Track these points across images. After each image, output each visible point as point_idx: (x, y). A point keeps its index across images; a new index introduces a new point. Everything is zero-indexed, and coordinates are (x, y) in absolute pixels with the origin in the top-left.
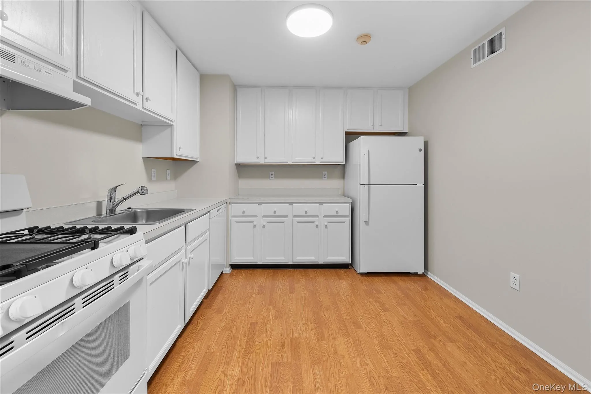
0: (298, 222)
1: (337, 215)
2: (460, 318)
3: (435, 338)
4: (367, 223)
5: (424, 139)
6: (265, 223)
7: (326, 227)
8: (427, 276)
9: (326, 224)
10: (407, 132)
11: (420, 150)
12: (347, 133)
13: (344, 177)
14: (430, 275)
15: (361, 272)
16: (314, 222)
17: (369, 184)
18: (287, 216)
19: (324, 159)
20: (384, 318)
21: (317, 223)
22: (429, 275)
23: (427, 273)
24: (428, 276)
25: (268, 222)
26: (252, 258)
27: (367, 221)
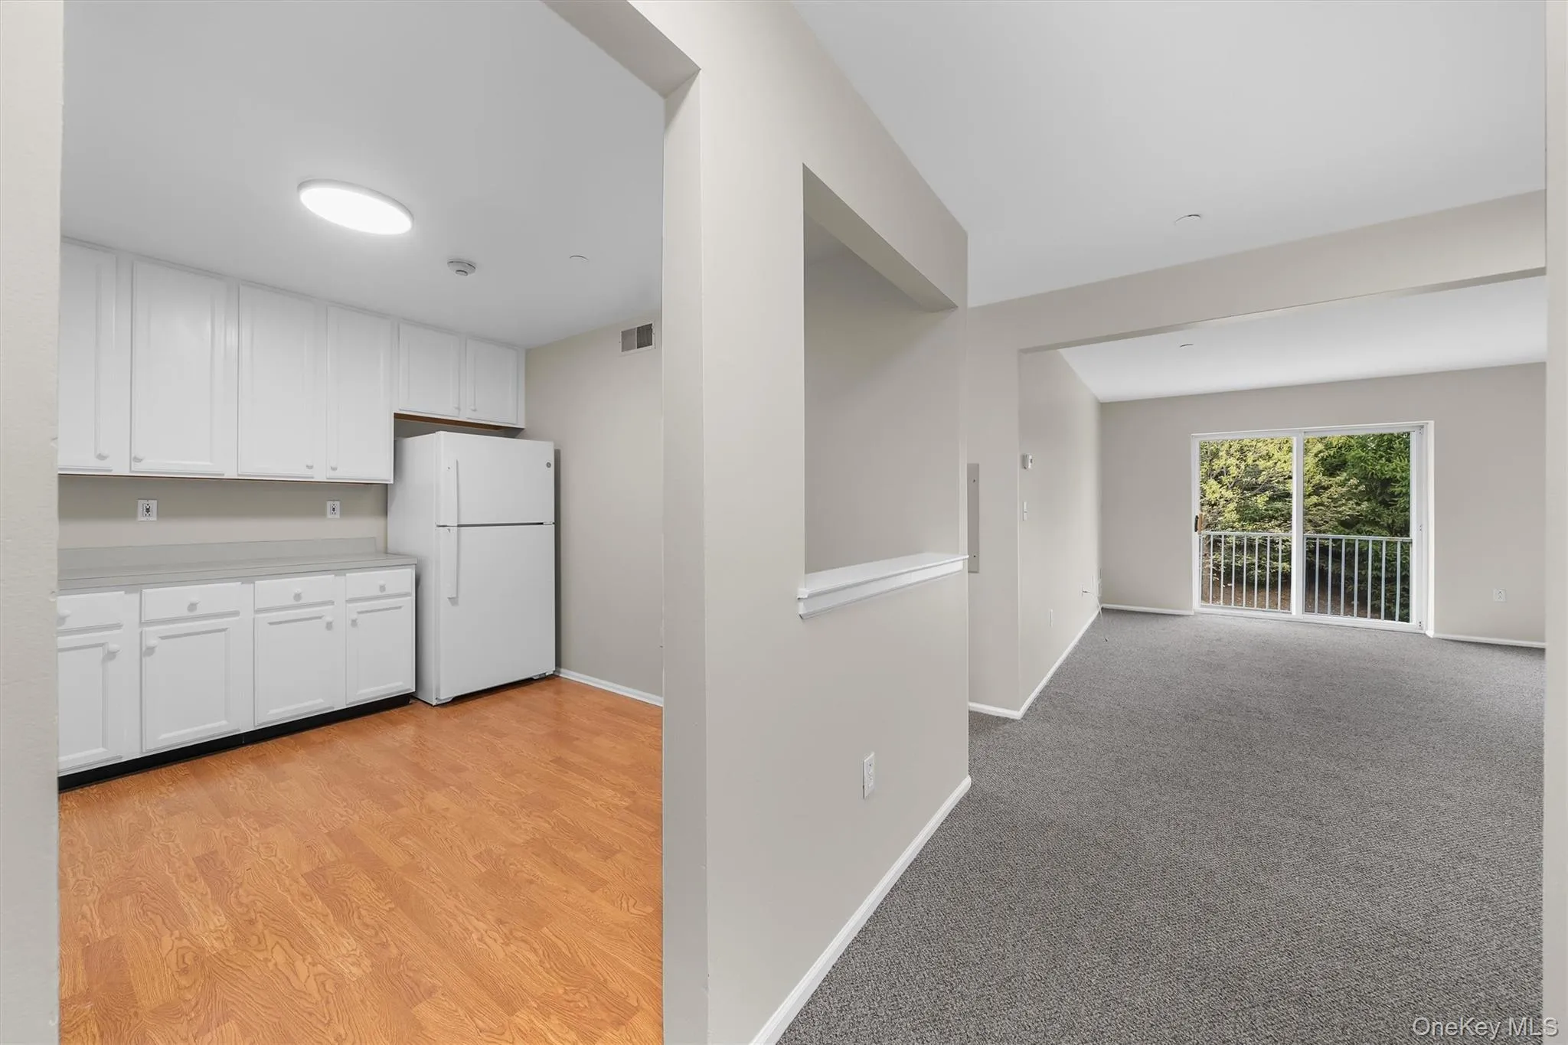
0: (271, 624)
1: (383, 593)
2: (608, 709)
3: (577, 739)
4: (453, 601)
5: (555, 445)
6: (152, 642)
7: (354, 623)
8: (558, 676)
9: (355, 616)
10: (523, 429)
11: (549, 465)
12: (397, 416)
13: (385, 512)
14: (566, 674)
15: (442, 698)
16: (320, 618)
17: (459, 526)
18: (236, 613)
19: (338, 470)
20: (501, 746)
21: (329, 619)
22: (564, 674)
23: (559, 672)
24: (561, 675)
25: (163, 638)
26: (101, 750)
27: (454, 596)
